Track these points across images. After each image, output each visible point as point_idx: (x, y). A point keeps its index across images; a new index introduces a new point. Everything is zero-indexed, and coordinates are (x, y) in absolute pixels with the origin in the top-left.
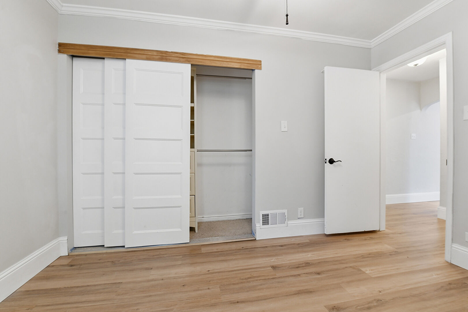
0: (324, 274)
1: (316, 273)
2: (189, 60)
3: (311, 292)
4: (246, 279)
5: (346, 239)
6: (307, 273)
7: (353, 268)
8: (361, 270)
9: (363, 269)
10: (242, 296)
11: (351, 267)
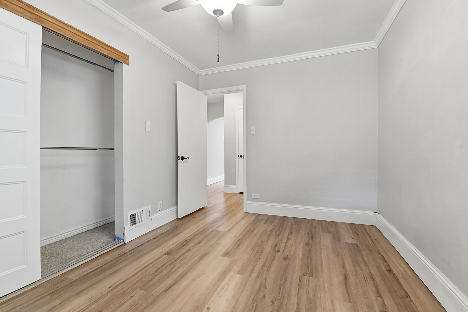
0: (203, 241)
1: (198, 243)
2: (41, 19)
3: (207, 254)
4: (155, 272)
5: (193, 218)
6: (193, 246)
7: (214, 231)
8: (218, 231)
9: (219, 230)
10: (168, 282)
11: (212, 231)
